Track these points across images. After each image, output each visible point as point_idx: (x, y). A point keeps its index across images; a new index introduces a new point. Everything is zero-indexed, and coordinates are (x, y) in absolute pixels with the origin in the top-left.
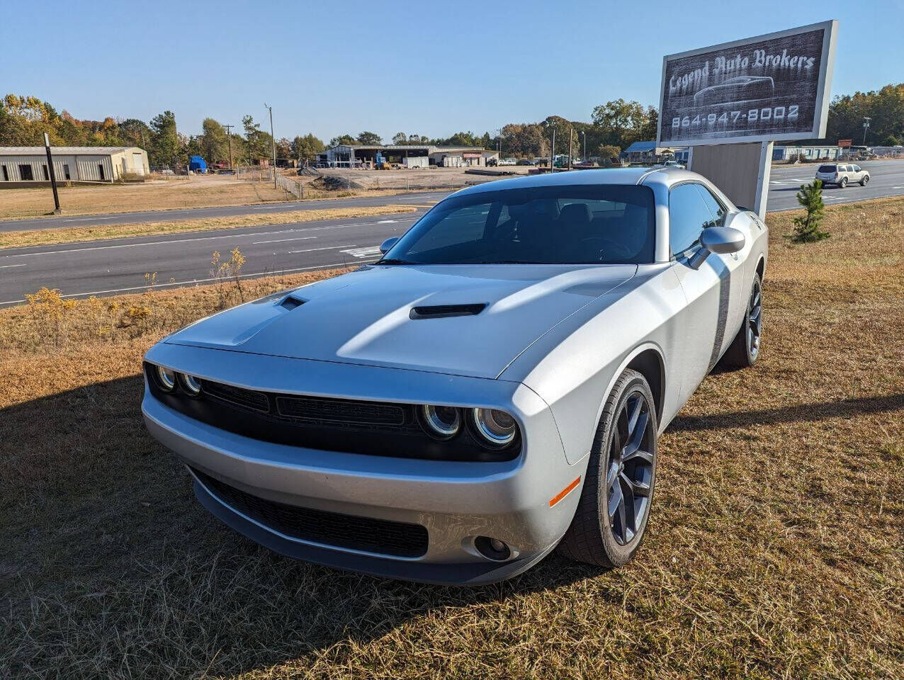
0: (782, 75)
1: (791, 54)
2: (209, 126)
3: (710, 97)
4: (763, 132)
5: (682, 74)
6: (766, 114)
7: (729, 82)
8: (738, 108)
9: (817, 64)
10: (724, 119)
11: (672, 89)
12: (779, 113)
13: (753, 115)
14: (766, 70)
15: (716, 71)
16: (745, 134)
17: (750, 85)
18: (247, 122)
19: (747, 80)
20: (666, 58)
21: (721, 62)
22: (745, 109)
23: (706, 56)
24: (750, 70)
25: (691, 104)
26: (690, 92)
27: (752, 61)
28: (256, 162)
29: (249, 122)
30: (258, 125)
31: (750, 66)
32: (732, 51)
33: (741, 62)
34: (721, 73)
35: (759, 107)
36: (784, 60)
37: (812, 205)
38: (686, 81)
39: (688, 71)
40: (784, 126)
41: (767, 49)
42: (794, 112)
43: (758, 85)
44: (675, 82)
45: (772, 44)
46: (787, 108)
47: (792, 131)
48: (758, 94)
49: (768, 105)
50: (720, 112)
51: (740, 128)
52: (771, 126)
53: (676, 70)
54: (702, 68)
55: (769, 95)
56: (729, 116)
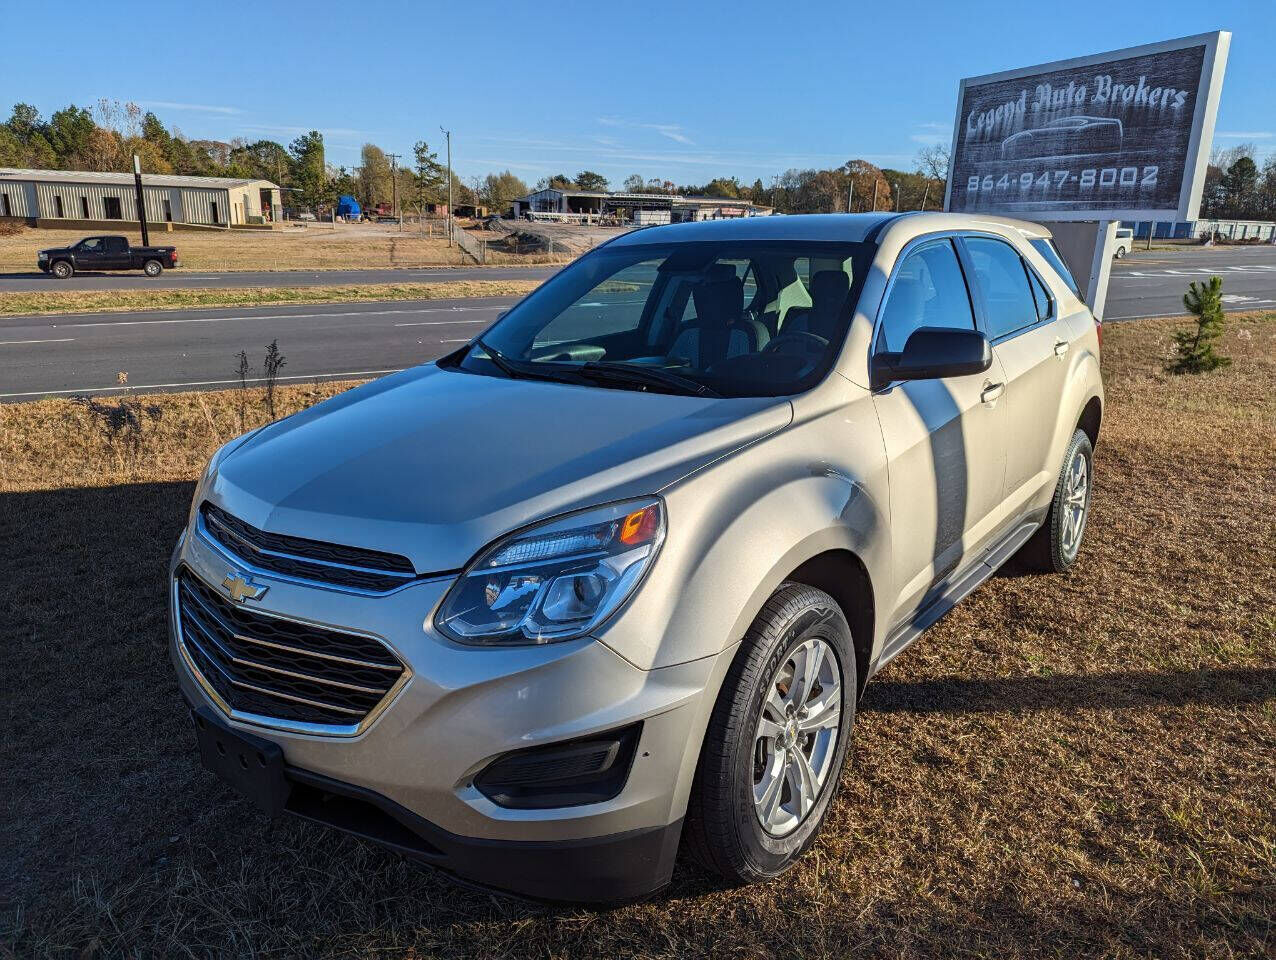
0: (1136, 116)
1: (1152, 84)
2: (371, 154)
3: (1027, 147)
4: (1103, 206)
5: (985, 109)
6: (1108, 178)
7: (1055, 125)
8: (1065, 166)
9: (1191, 101)
10: (1044, 182)
11: (970, 131)
12: (1128, 176)
13: (1087, 179)
14: (1112, 109)
15: (1037, 106)
16: (1075, 208)
17: (1086, 131)
18: (420, 151)
19: (1082, 122)
20: (964, 82)
21: (1045, 92)
22: (1077, 168)
23: (1025, 82)
24: (1088, 108)
25: (997, 156)
26: (997, 137)
27: (1092, 92)
28: (430, 208)
29: (422, 150)
30: (434, 156)
31: (1087, 100)
32: (1062, 75)
33: (1075, 94)
34: (1043, 109)
35: (1098, 165)
36: (1140, 94)
38: (991, 121)
39: (996, 104)
40: (1134, 198)
41: (1114, 75)
42: (1150, 180)
43: (1097, 130)
44: (975, 123)
45: (1123, 68)
46: (1141, 170)
47: (1147, 206)
48: (1098, 145)
49: (1111, 163)
50: (1039, 171)
51: (1068, 197)
52: (1115, 196)
53: (978, 102)
54: (1016, 101)
55: (1114, 147)
56: (1051, 178)
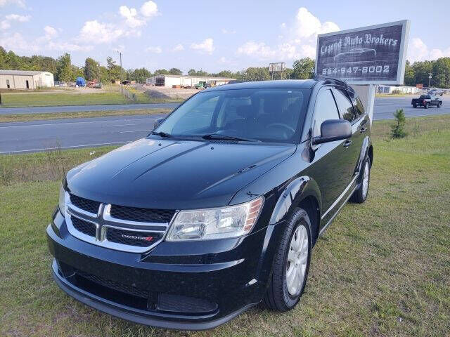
0: (380, 48)
1: (385, 37)
2: (89, 62)
3: (342, 59)
4: (371, 79)
5: (327, 45)
6: (372, 69)
7: (352, 51)
8: (357, 65)
9: (399, 43)
10: (349, 71)
11: (322, 53)
12: (379, 69)
13: (365, 70)
14: (372, 46)
15: (345, 44)
16: (361, 80)
17: (364, 53)
18: (109, 61)
19: (362, 50)
20: (319, 35)
21: (348, 39)
22: (361, 66)
23: (340, 36)
24: (363, 45)
25: (332, 62)
26: (332, 55)
27: (364, 39)
28: (113, 82)
29: (110, 60)
30: (115, 62)
31: (363, 42)
32: (354, 34)
33: (358, 40)
34: (348, 46)
35: (368, 65)
36: (381, 40)
37: (401, 118)
38: (330, 49)
39: (330, 43)
40: (381, 77)
41: (372, 34)
42: (386, 70)
43: (370, 52)
44: (324, 49)
45: (375, 32)
46: (383, 67)
47: (385, 79)
48: (368, 58)
49: (373, 64)
50: (347, 67)
51: (358, 76)
52: (374, 76)
53: (325, 42)
54: (338, 42)
55: (373, 59)
56: (352, 70)
